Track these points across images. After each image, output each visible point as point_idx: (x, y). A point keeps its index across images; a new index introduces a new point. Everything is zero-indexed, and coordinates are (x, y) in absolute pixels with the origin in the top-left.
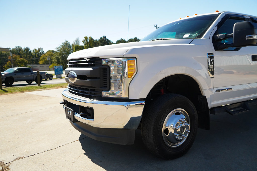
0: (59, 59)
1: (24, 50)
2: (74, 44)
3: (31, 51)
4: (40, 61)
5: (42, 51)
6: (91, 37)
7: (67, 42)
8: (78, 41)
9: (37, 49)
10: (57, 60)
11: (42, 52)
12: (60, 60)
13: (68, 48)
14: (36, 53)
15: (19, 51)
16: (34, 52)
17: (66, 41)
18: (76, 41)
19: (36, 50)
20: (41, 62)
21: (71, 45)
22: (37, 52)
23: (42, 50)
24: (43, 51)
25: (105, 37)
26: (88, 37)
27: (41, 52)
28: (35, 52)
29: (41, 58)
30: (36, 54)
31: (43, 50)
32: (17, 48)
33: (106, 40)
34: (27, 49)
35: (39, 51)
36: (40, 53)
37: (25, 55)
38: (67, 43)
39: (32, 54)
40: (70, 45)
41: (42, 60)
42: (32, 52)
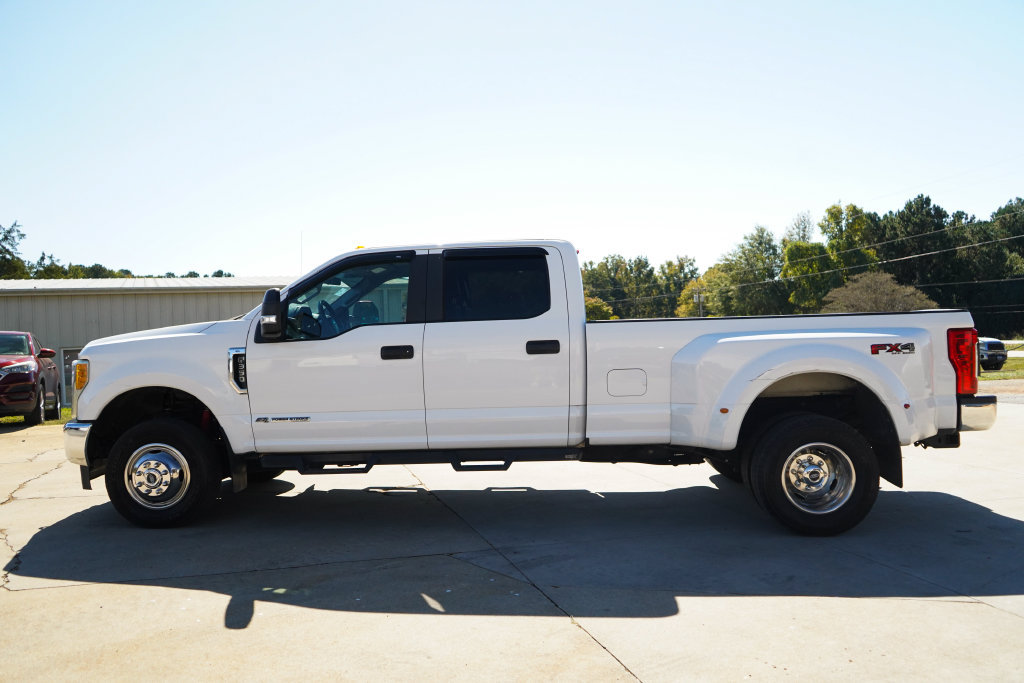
0: (730, 298)
1: (631, 270)
2: (787, 238)
3: (651, 271)
4: (679, 305)
5: (691, 268)
6: (855, 207)
7: (762, 231)
8: (803, 225)
9: (676, 263)
10: (724, 303)
11: (693, 272)
12: (734, 302)
13: (765, 255)
14: (672, 275)
15: (616, 272)
16: (664, 272)
17: (758, 230)
18: (798, 228)
19: (670, 264)
20: (682, 310)
21: (777, 242)
22: (672, 272)
23: (692, 264)
24: (696, 269)
25: (928, 201)
26: (843, 208)
27: (686, 270)
28: (667, 271)
29: (685, 293)
30: (668, 279)
31: (696, 265)
32: (610, 260)
33: (932, 212)
34: (641, 264)
35: (682, 267)
36: (685, 275)
37: (634, 286)
38: (761, 237)
39: (656, 280)
40: (773, 243)
41: (687, 303)
42: (657, 273)
